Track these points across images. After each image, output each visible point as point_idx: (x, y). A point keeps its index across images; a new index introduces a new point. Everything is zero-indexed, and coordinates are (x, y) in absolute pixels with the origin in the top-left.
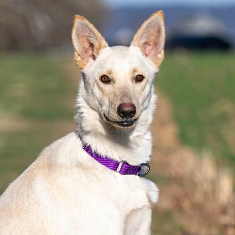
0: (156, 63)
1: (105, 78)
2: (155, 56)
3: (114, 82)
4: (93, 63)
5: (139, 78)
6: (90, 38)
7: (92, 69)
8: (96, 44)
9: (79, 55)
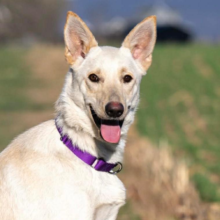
0: (144, 66)
1: (94, 77)
2: (144, 59)
3: (103, 81)
4: (83, 61)
5: (127, 79)
6: (81, 36)
7: (81, 66)
8: (86, 42)
9: (69, 51)
